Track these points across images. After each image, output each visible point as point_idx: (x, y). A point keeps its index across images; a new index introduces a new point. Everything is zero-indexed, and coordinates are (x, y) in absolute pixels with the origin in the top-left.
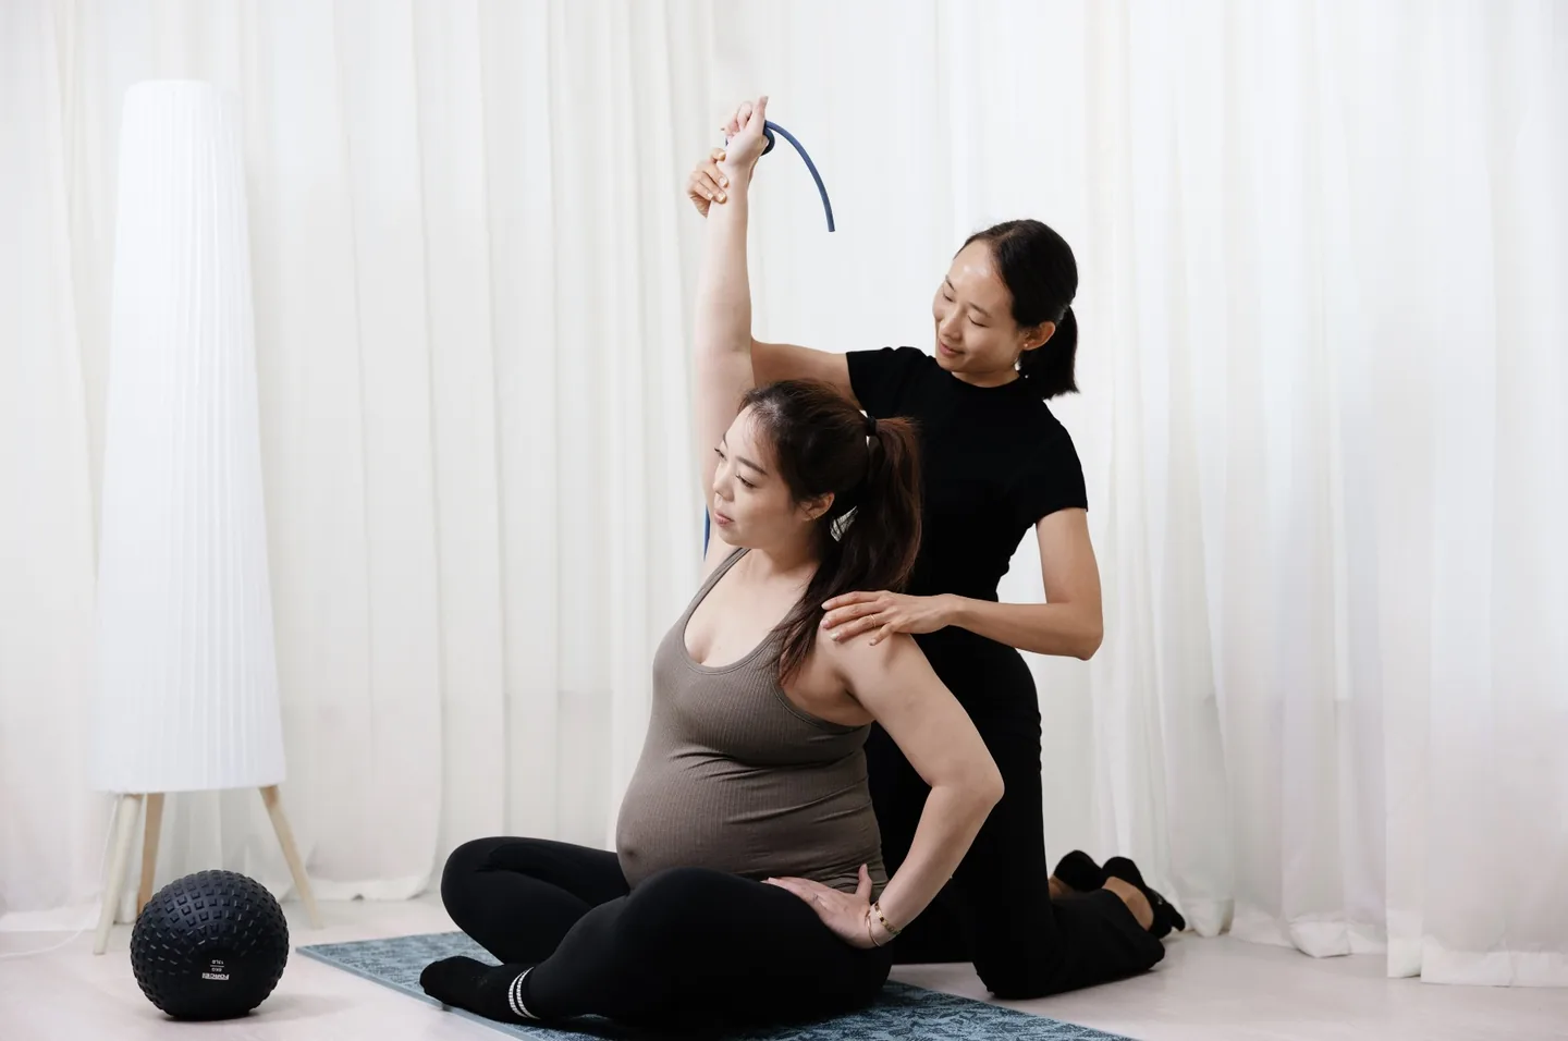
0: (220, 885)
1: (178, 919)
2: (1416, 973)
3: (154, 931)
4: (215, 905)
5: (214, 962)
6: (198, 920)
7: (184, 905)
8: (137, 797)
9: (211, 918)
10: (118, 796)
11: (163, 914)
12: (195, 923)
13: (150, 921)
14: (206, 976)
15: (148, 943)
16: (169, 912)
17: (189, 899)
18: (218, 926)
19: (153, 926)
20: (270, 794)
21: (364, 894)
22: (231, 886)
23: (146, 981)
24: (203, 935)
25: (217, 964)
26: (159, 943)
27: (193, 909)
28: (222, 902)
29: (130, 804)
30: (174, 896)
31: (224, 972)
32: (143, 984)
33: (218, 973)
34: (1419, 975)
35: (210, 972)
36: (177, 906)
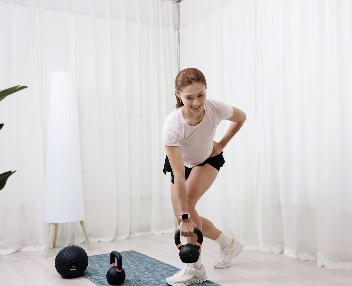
0: (74, 249)
1: (65, 257)
2: (323, 266)
3: (60, 260)
4: (73, 254)
5: (73, 266)
6: (70, 257)
7: (66, 254)
8: (54, 224)
9: (72, 257)
10: (50, 224)
11: (62, 256)
12: (69, 258)
13: (59, 257)
14: (71, 269)
15: (59, 262)
16: (63, 256)
17: (68, 253)
18: (74, 259)
19: (60, 258)
20: (82, 223)
21: (100, 240)
22: (76, 250)
23: (58, 270)
24: (71, 261)
25: (74, 267)
26: (61, 262)
27: (68, 255)
28: (75, 253)
29: (52, 226)
30: (64, 252)
31: (75, 268)
32: (58, 271)
33: (74, 269)
34: (324, 266)
35: (72, 269)
36: (65, 254)
